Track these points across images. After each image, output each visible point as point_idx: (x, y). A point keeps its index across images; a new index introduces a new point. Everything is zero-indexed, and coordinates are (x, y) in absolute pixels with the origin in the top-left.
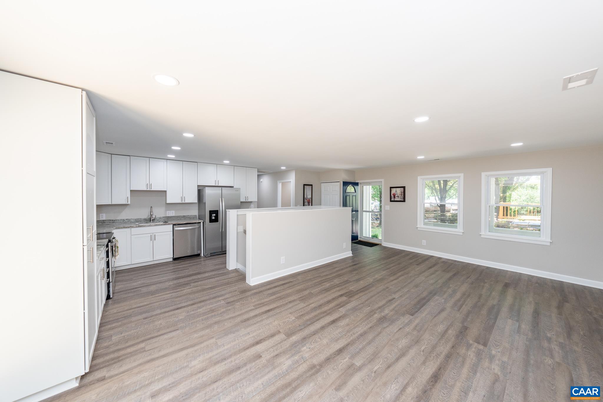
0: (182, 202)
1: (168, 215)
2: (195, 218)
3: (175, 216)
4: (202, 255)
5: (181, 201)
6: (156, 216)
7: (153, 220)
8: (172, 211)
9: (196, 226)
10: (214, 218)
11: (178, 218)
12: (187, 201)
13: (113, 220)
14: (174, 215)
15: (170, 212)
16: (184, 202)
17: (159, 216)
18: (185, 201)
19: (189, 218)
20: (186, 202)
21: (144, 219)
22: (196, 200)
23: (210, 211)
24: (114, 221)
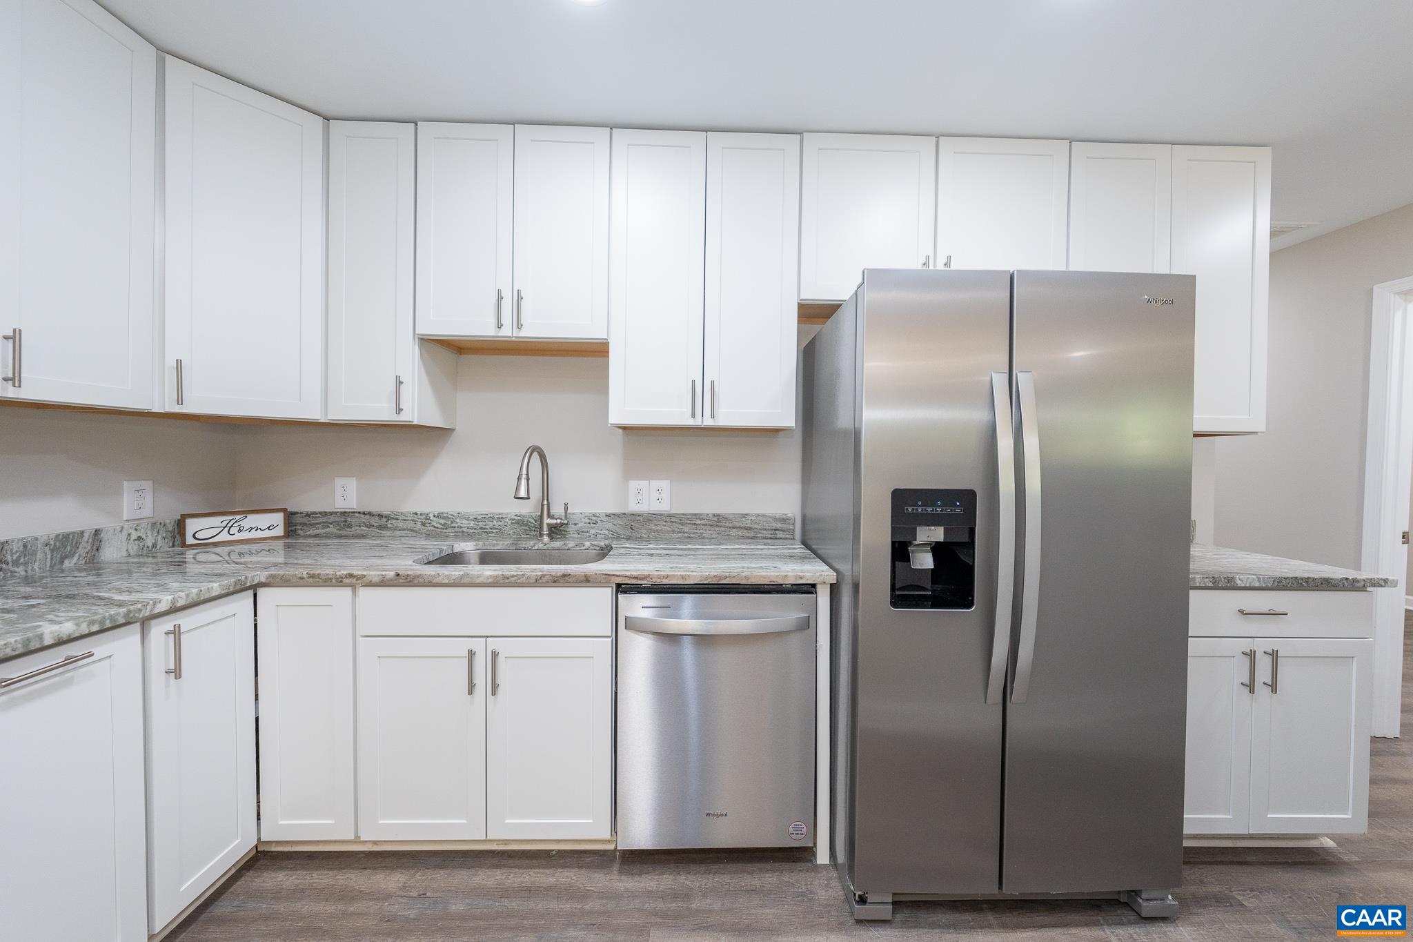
0: (697, 422)
1: (633, 507)
2: (780, 534)
3: (670, 516)
4: (823, 857)
5: (693, 416)
6: (566, 509)
7: (550, 527)
8: (656, 484)
9: (783, 612)
10: (925, 561)
11: (686, 529)
12: (728, 417)
13: (380, 516)
14: (664, 507)
15: (643, 484)
16: (708, 422)
17: (589, 510)
18: (713, 417)
19: (745, 533)
20: (723, 421)
21: (518, 522)
22: (785, 415)
23: (901, 498)
24: (388, 518)
